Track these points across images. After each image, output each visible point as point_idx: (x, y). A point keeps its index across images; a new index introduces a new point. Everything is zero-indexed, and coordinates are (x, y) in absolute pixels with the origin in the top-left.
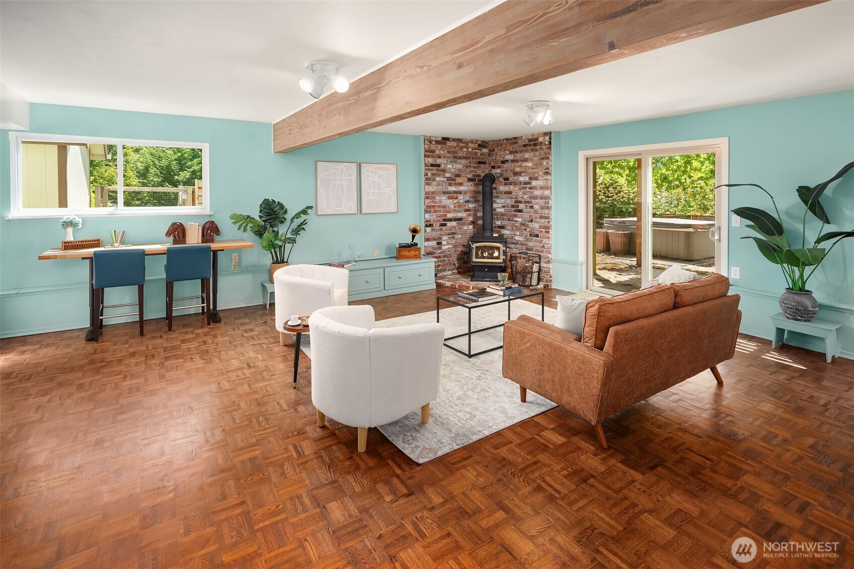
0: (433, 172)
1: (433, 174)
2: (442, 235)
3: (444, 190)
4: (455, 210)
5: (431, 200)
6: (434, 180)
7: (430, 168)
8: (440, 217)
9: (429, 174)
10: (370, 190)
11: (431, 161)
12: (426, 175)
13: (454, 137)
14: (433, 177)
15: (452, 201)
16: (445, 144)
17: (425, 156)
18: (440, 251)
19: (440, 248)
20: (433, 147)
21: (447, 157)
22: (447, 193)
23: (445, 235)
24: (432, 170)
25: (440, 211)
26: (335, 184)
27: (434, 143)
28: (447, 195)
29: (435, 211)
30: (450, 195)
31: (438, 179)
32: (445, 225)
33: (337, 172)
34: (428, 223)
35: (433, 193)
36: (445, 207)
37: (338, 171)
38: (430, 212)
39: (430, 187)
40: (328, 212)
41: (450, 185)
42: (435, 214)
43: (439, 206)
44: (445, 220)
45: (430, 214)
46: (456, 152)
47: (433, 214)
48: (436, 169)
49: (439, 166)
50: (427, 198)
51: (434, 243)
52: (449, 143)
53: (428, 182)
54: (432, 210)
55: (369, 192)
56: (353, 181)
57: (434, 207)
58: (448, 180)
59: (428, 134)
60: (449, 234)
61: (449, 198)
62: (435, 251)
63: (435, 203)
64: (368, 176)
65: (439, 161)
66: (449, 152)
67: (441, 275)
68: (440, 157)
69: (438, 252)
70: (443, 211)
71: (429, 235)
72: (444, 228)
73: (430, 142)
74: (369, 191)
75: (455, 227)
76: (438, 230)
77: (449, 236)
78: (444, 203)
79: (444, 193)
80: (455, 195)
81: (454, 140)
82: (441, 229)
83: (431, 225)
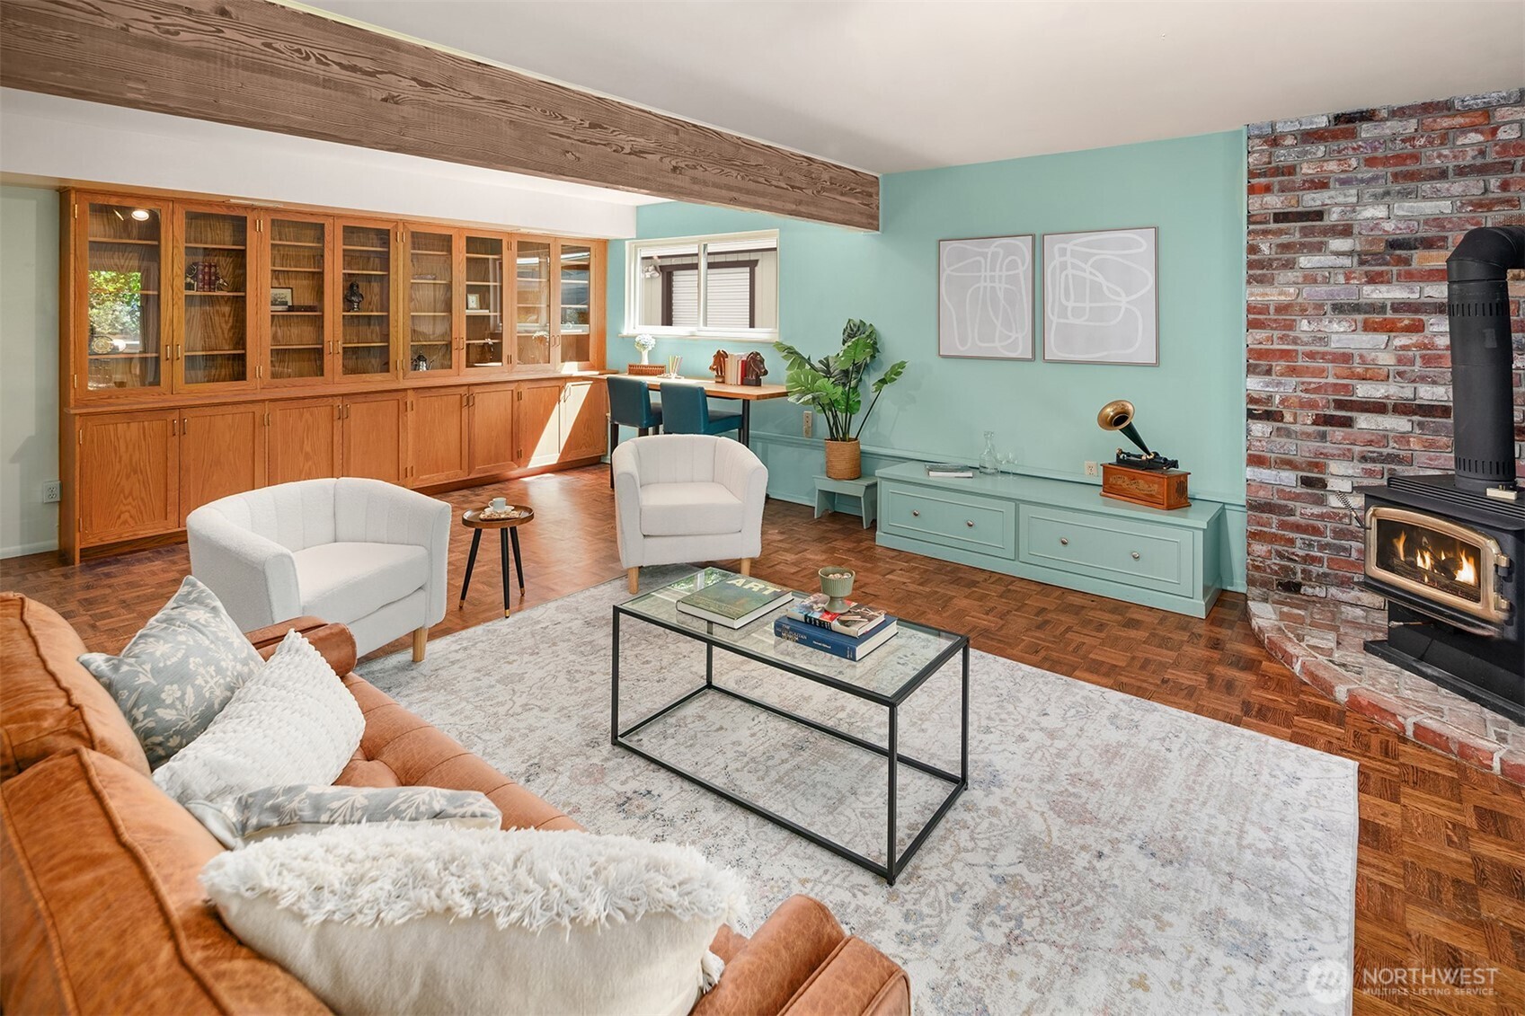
0: (1285, 239)
1: (1285, 247)
2: (1326, 456)
3: (1342, 299)
4: (1400, 374)
5: (1277, 334)
6: (1289, 265)
7: (1273, 226)
8: (1318, 390)
9: (1265, 248)
10: (1068, 300)
11: (1275, 202)
12: (1252, 249)
13: (1397, 103)
14: (1286, 256)
15: (1384, 337)
16: (1352, 135)
17: (1252, 190)
18: (1317, 510)
19: (1321, 501)
20: (1283, 157)
21: (1362, 181)
22: (1357, 308)
23: (1347, 456)
24: (1280, 232)
25: (1321, 372)
26: (979, 288)
27: (1289, 141)
28: (1360, 317)
29: (1293, 371)
30: (1378, 318)
31: (1305, 261)
32: (1347, 423)
33: (983, 261)
34: (1259, 409)
35: (1281, 309)
36: (1346, 358)
37: (986, 258)
38: (1268, 372)
39: (1268, 290)
40: (962, 351)
41: (1373, 279)
42: (1293, 380)
43: (1311, 355)
44: (1340, 405)
45: (1267, 379)
46: (1415, 157)
47: (1283, 379)
48: (1302, 229)
49: (1318, 215)
50: (1252, 325)
51: (1289, 478)
52: (1366, 131)
53: (1259, 270)
54: (1279, 366)
55: (1067, 307)
56: (1023, 282)
57: (1285, 354)
58: (1362, 263)
59: (1261, 119)
60: (1364, 459)
61: (1368, 327)
62: (1291, 504)
63: (1295, 341)
64: (1063, 266)
65: (1312, 200)
66: (1371, 162)
67: (1310, 591)
68: (1323, 185)
69: (1308, 511)
70: (1338, 371)
71: (1259, 448)
72: (1338, 433)
73: (1274, 141)
74: (1064, 302)
75: (1403, 438)
76: (1308, 435)
77: (1369, 466)
78: (1336, 344)
79: (1338, 308)
80: (1406, 319)
81: (1399, 113)
82: (1323, 436)
83: (1269, 416)
